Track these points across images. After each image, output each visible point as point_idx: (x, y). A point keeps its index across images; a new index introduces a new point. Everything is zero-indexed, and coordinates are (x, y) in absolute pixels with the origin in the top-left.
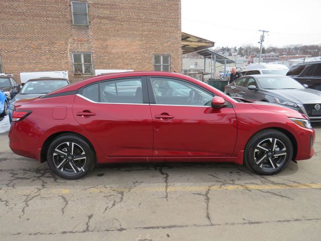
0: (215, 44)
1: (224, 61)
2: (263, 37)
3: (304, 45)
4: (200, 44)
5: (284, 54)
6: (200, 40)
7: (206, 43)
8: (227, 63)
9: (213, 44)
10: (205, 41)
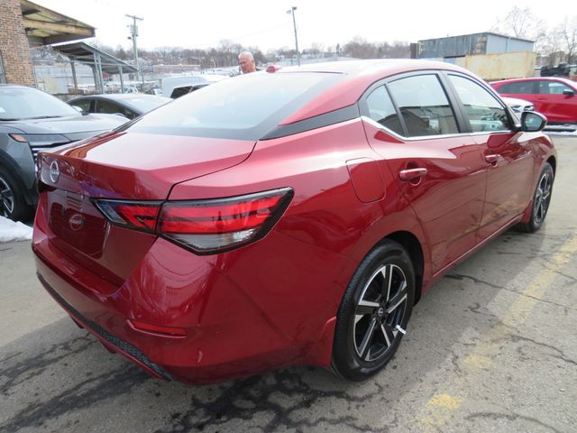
0: (96, 31)
1: (117, 68)
2: (134, 28)
3: (185, 48)
4: (64, 29)
5: (159, 63)
6: (64, 20)
7: (76, 27)
8: (124, 72)
9: (91, 31)
10: (74, 23)
